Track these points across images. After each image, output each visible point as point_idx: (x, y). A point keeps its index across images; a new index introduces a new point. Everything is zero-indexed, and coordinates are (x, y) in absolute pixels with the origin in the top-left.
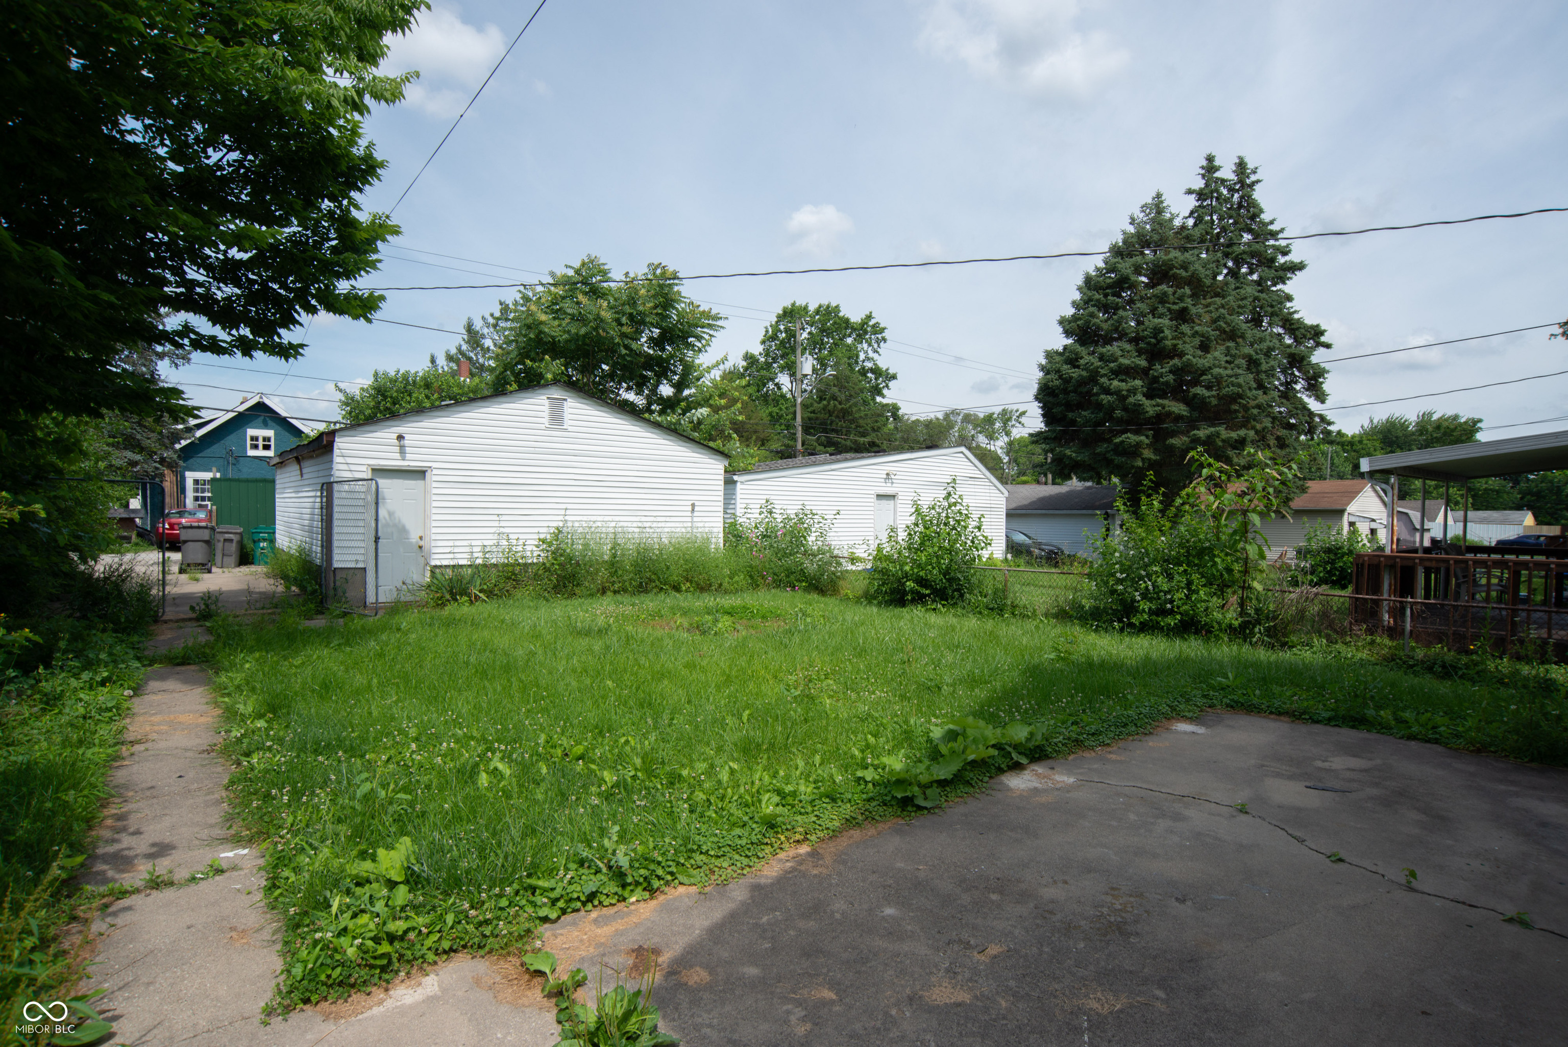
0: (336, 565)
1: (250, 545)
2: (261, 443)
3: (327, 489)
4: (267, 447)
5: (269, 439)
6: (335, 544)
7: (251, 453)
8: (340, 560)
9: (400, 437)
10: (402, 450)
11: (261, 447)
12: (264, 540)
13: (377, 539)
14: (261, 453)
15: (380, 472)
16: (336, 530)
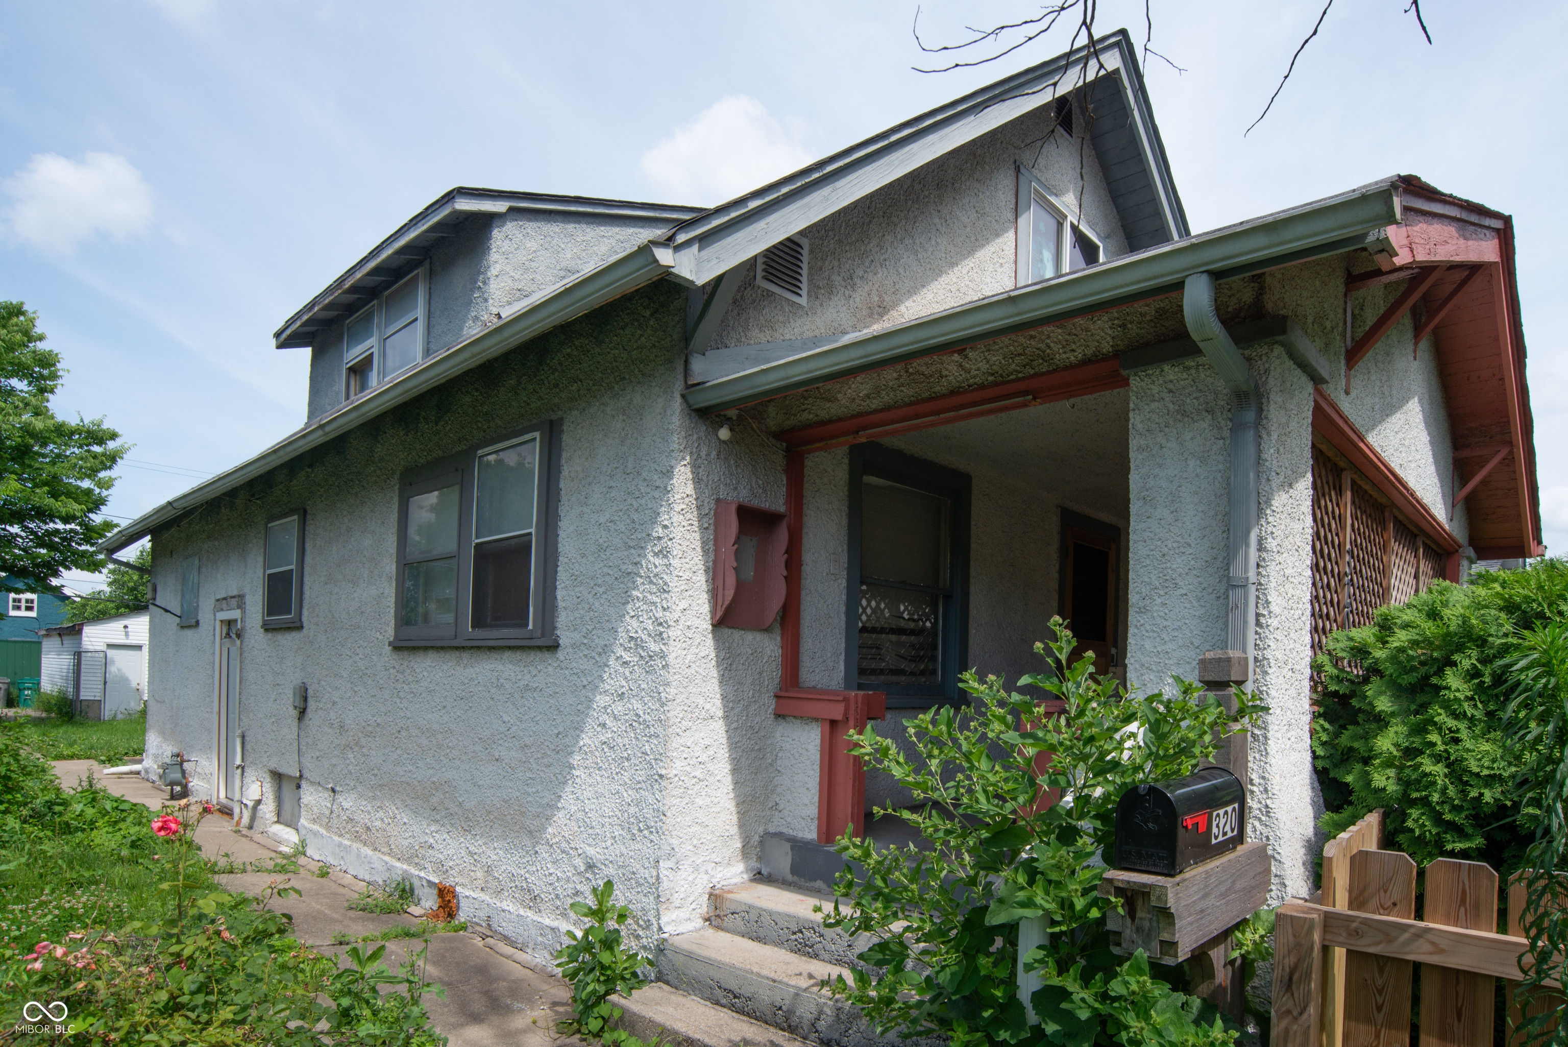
0: (82, 698)
1: (15, 692)
2: (23, 604)
3: (78, 655)
4: (29, 609)
5: (32, 601)
6: (82, 686)
7: (13, 613)
8: (86, 694)
9: (126, 627)
10: (127, 634)
11: (23, 608)
12: (29, 689)
13: (105, 683)
14: (23, 613)
15: (111, 646)
16: (82, 678)
